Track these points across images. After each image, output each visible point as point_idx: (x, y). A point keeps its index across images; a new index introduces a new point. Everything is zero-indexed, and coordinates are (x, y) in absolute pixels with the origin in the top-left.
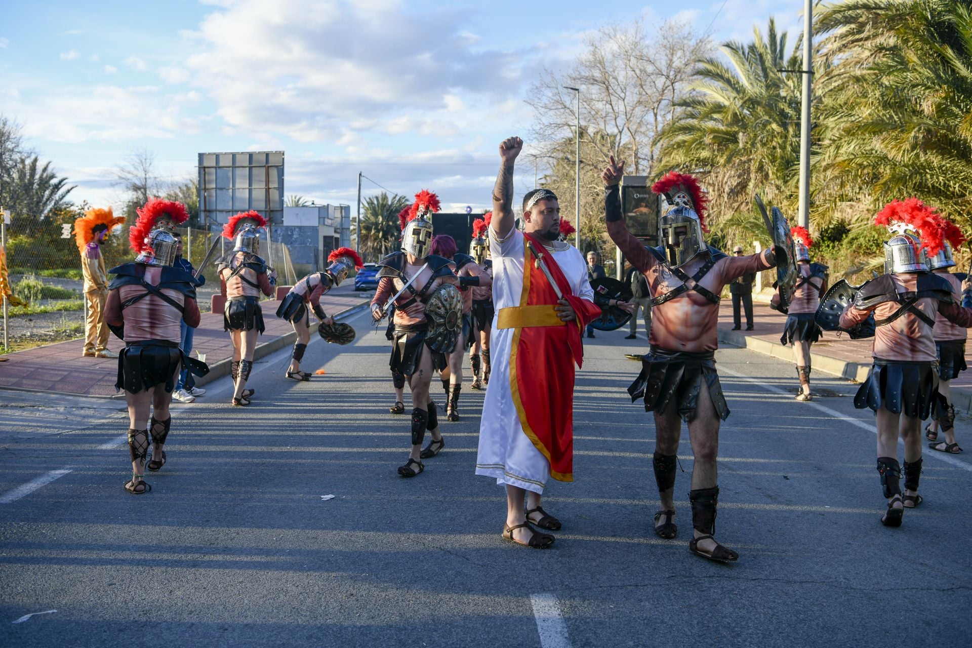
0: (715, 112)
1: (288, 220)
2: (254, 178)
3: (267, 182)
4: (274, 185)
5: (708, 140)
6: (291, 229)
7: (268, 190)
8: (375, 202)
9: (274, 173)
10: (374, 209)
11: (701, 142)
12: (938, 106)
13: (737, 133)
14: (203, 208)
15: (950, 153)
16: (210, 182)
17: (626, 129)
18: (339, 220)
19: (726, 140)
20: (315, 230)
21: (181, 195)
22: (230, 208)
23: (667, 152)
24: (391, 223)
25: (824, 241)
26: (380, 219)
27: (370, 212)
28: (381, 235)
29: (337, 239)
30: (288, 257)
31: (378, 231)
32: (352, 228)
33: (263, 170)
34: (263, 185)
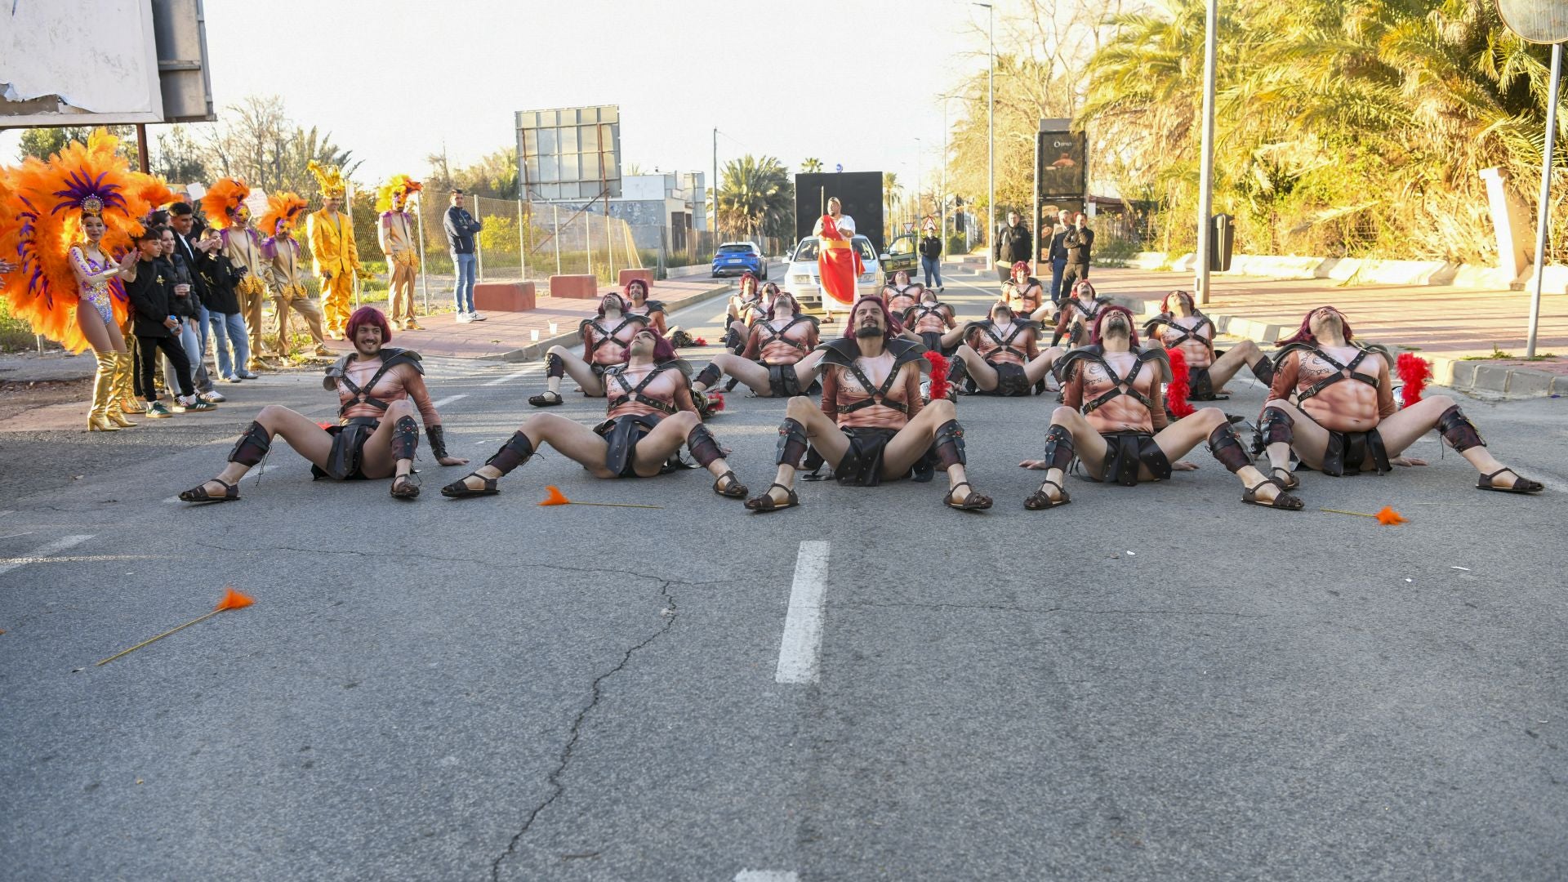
0: (1154, 33)
1: (629, 193)
2: (584, 140)
3: (600, 145)
4: (608, 146)
5: (1145, 69)
6: (630, 204)
7: (601, 154)
8: (738, 166)
9: (607, 133)
10: (736, 176)
11: (1135, 74)
12: (1365, 23)
13: (1180, 57)
14: (523, 180)
15: (1383, 79)
16: (531, 148)
17: (1057, 56)
18: (690, 192)
19: (1167, 69)
20: (660, 204)
21: (487, 168)
22: (556, 178)
23: (1094, 87)
24: (759, 194)
25: (1277, 192)
26: (745, 189)
27: (731, 179)
28: (746, 210)
29: (689, 216)
30: (630, 239)
31: (743, 205)
32: (708, 202)
33: (595, 130)
34: (596, 149)
